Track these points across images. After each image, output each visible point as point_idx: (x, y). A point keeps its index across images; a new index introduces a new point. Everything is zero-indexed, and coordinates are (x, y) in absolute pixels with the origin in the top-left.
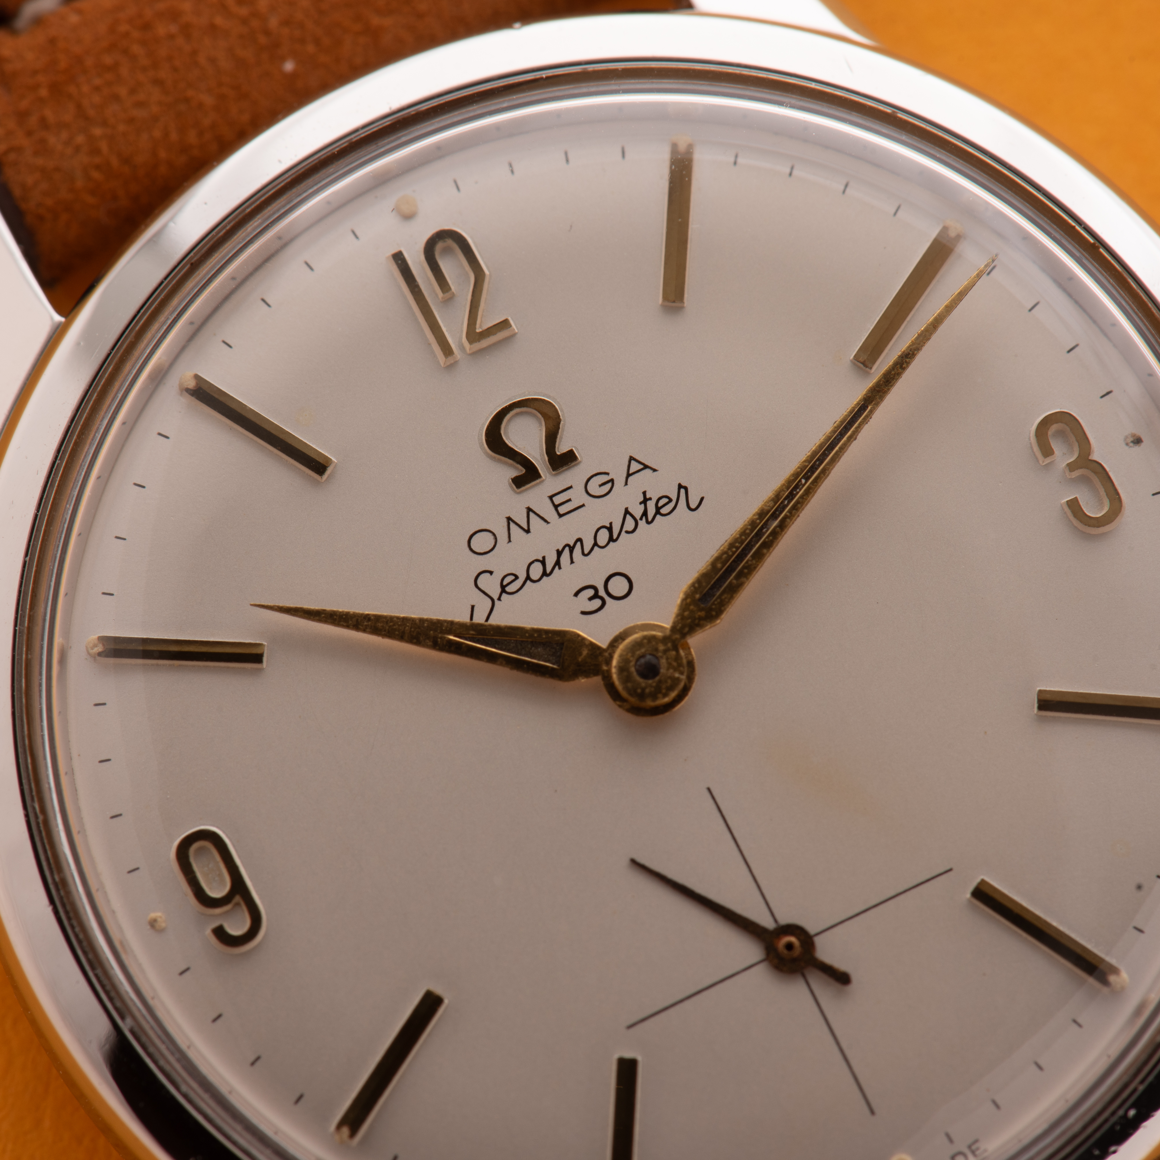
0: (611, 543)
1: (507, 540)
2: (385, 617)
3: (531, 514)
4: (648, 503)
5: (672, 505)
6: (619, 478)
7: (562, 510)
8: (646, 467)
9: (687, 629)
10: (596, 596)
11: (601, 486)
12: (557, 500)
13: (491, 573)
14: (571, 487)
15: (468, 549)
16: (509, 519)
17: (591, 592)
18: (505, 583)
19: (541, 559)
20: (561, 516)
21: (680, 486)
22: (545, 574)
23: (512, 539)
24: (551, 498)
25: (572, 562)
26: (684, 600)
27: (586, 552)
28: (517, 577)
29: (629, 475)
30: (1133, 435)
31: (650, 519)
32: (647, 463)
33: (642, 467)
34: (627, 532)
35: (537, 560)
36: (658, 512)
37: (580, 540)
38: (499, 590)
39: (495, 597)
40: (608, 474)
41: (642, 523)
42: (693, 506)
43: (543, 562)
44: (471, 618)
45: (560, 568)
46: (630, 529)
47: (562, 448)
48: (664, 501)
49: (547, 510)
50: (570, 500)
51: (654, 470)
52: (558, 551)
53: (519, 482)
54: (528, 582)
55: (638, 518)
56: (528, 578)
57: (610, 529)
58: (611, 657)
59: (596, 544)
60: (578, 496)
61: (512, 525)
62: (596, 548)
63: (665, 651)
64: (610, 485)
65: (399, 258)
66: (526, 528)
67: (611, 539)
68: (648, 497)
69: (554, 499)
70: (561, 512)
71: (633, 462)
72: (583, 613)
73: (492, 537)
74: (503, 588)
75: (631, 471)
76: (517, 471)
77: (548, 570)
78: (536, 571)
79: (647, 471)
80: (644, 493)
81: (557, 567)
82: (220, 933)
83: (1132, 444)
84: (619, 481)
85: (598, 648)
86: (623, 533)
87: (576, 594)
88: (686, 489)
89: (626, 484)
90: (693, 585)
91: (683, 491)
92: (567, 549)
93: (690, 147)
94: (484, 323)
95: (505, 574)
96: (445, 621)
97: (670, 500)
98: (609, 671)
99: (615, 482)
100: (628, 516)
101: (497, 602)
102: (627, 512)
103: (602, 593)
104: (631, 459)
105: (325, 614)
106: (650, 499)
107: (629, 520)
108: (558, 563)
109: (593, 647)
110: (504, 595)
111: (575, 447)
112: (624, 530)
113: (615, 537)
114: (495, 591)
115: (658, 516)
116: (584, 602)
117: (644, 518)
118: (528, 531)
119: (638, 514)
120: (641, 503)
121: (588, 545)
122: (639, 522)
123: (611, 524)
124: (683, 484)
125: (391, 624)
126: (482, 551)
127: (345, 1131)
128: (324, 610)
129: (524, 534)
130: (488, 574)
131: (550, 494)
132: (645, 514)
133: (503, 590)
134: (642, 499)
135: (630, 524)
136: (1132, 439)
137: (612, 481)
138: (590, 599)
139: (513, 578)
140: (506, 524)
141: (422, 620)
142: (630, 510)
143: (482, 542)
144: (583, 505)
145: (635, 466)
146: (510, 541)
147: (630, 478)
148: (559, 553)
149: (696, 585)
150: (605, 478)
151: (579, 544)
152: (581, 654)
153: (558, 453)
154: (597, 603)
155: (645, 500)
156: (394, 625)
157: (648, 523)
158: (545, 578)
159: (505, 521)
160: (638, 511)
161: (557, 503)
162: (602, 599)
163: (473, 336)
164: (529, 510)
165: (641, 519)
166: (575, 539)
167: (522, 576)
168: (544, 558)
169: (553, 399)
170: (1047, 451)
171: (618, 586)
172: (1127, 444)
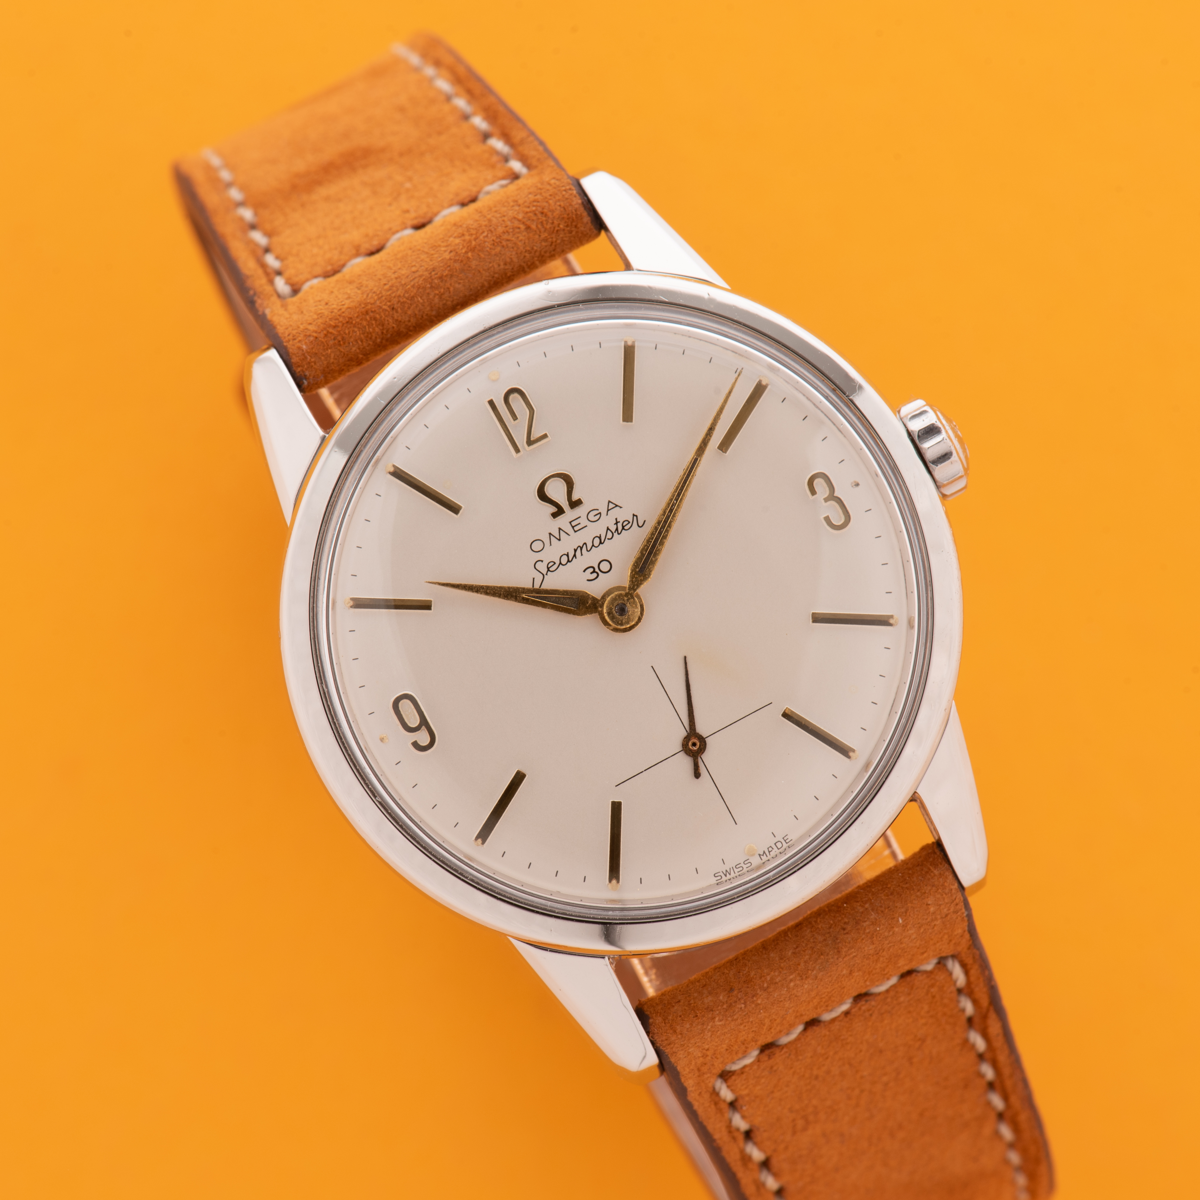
0: (601, 545)
1: (549, 544)
2: (491, 587)
3: (561, 531)
4: (618, 524)
5: (630, 525)
6: (604, 512)
7: (576, 528)
8: (617, 506)
9: (636, 587)
10: (594, 572)
11: (595, 516)
12: (574, 524)
13: (542, 561)
14: (580, 517)
15: (530, 549)
16: (550, 534)
17: (591, 570)
18: (549, 566)
19: (567, 554)
20: (575, 532)
21: (634, 515)
22: (568, 561)
23: (552, 544)
24: (570, 523)
25: (582, 555)
26: (632, 573)
27: (588, 549)
28: (555, 563)
29: (608, 510)
30: (855, 482)
31: (619, 532)
32: (617, 504)
33: (615, 506)
34: (608, 539)
35: (565, 554)
36: (623, 528)
37: (585, 544)
38: (547, 570)
39: (545, 573)
40: (598, 510)
41: (616, 534)
42: (640, 525)
43: (568, 555)
44: (533, 586)
45: (576, 558)
46: (610, 538)
47: (575, 497)
48: (627, 522)
49: (569, 530)
50: (579, 524)
51: (621, 507)
52: (575, 549)
53: (555, 515)
54: (561, 565)
55: (613, 532)
56: (560, 563)
57: (600, 538)
58: (603, 604)
59: (593, 545)
60: (583, 521)
61: (551, 536)
62: (593, 547)
63: (628, 600)
64: (599, 515)
65: (491, 403)
66: (559, 538)
67: (601, 543)
68: (618, 521)
69: (572, 523)
70: (576, 530)
71: (610, 503)
72: (588, 580)
73: (542, 543)
74: (548, 568)
75: (609, 508)
76: (554, 509)
77: (570, 560)
78: (564, 560)
79: (617, 508)
80: (616, 519)
81: (574, 557)
82: (415, 745)
83: (854, 486)
84: (604, 513)
85: (596, 599)
86: (606, 539)
87: (584, 571)
88: (637, 516)
89: (607, 515)
90: (634, 565)
91: (635, 517)
92: (579, 548)
93: (634, 342)
94: (535, 435)
95: (549, 562)
96: (521, 588)
97: (629, 522)
98: (602, 611)
99: (602, 514)
100: (608, 531)
101: (545, 576)
102: (608, 529)
103: (597, 570)
104: (609, 502)
105: (461, 586)
106: (619, 522)
107: (609, 533)
108: (575, 556)
109: (594, 599)
110: (549, 572)
111: (582, 497)
112: (607, 538)
113: (602, 542)
114: (544, 571)
115: (623, 531)
116: (588, 575)
117: (616, 532)
118: (559, 540)
119: (613, 530)
120: (615, 524)
121: (589, 545)
122: (614, 533)
123: (600, 535)
124: (635, 514)
125: (494, 590)
126: (537, 551)
127: (480, 841)
128: (461, 584)
129: (558, 541)
130: (541, 562)
131: (570, 521)
132: (617, 529)
133: (548, 570)
134: (615, 522)
135: (609, 535)
136: (854, 484)
137: (600, 513)
138: (591, 573)
139: (553, 563)
140: (549, 536)
141: (509, 588)
142: (609, 528)
143: (537, 546)
144: (586, 526)
145: (611, 506)
146: (551, 545)
147: (609, 512)
148: (575, 550)
149: (636, 564)
150: (597, 512)
151: (585, 545)
152: (588, 603)
153: (573, 500)
154: (595, 575)
155: (617, 523)
156: (496, 591)
157: (619, 534)
158: (569, 563)
159: (548, 535)
160: (613, 528)
161: (573, 525)
162: (597, 573)
163: (530, 442)
164: (560, 529)
165: (615, 532)
166: (583, 543)
167: (558, 563)
168: (568, 553)
169: (570, 473)
170: (813, 492)
171: (605, 566)
172: (852, 487)
